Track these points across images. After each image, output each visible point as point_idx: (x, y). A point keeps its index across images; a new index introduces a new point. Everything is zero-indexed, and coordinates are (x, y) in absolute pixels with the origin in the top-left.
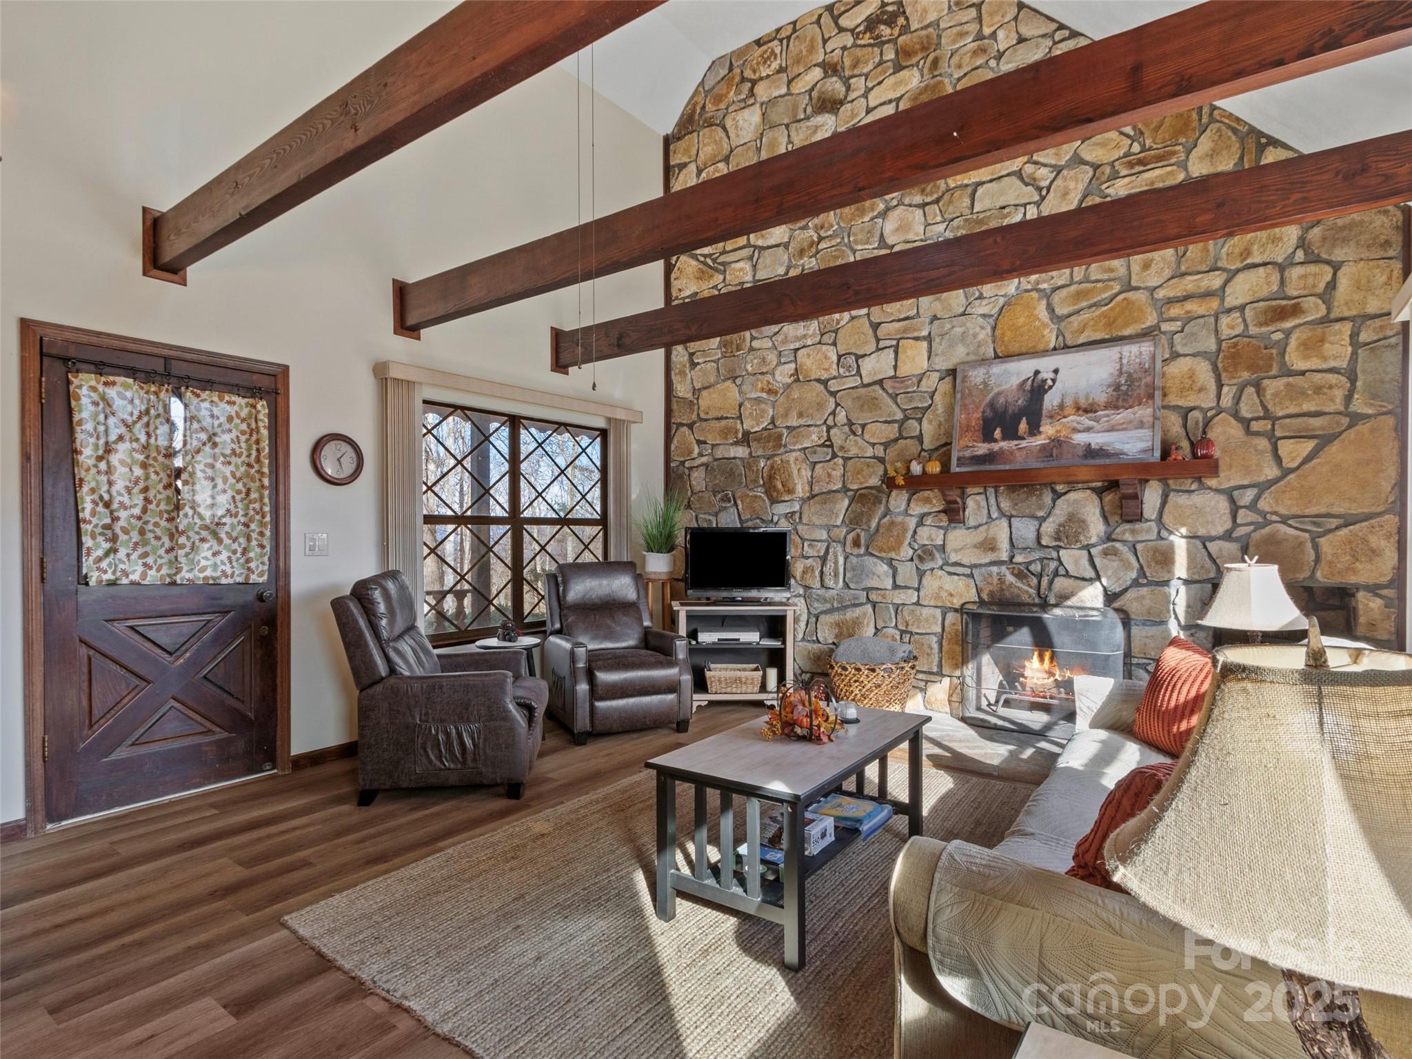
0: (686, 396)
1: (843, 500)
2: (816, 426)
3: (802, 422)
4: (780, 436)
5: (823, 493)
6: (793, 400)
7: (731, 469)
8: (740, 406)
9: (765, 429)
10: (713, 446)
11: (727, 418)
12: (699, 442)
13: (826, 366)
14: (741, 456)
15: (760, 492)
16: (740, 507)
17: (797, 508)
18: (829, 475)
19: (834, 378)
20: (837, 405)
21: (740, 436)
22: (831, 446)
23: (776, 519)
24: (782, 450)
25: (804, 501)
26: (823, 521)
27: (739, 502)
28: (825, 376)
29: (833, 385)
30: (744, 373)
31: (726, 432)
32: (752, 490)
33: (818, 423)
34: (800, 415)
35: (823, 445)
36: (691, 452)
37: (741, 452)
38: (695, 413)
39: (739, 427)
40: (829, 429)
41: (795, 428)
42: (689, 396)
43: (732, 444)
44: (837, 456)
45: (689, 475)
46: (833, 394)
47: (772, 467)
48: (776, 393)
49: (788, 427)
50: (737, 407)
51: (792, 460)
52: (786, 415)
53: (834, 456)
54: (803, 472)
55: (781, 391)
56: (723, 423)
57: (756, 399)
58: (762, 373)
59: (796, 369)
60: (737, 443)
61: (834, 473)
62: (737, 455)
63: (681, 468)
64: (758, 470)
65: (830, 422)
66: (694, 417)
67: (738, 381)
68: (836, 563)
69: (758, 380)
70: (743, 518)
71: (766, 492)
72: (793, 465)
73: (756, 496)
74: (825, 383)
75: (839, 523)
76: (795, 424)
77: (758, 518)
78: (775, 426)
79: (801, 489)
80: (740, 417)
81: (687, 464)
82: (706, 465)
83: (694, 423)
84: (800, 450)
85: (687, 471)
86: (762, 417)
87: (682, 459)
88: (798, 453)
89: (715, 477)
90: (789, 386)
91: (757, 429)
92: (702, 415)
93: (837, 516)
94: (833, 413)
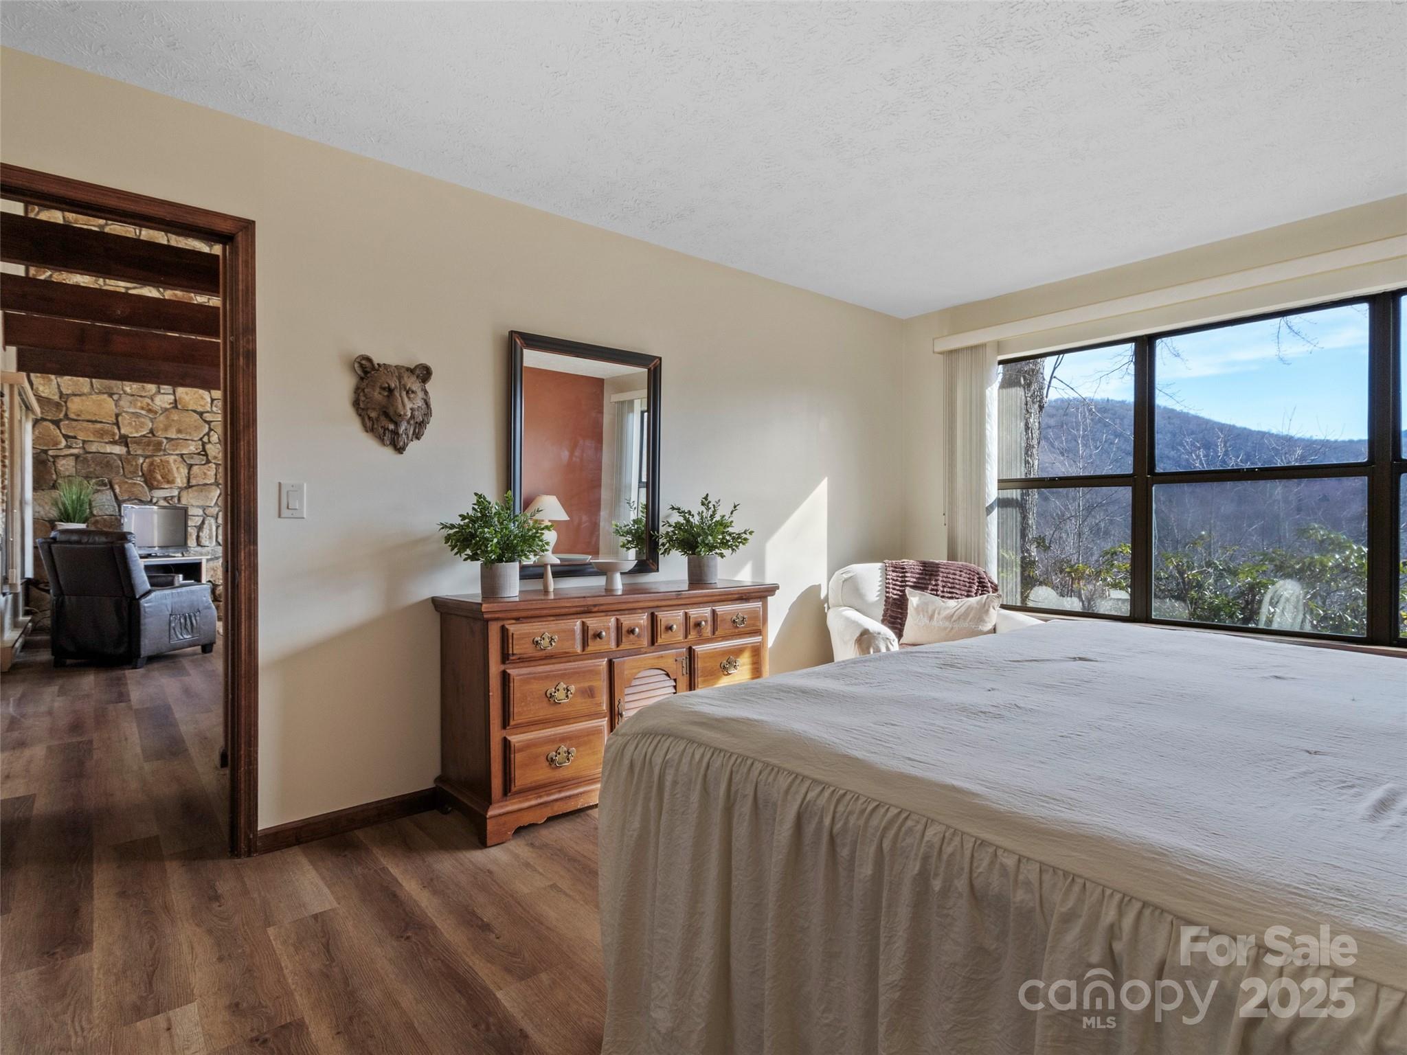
0: (51, 397)
1: (216, 490)
2: (192, 440)
3: (180, 436)
4: (160, 443)
5: (199, 485)
6: (173, 420)
7: (108, 462)
8: (117, 416)
9: (144, 436)
10: (84, 442)
11: (101, 422)
12: (66, 437)
13: (202, 403)
14: (119, 453)
15: (139, 481)
16: (117, 491)
17: (176, 493)
18: (205, 474)
19: (208, 412)
20: (211, 430)
21: (117, 437)
22: (206, 455)
23: (154, 500)
24: (162, 453)
25: (181, 489)
26: (201, 503)
27: (116, 487)
28: (200, 409)
29: (208, 417)
30: (121, 392)
31: (101, 434)
32: (131, 479)
33: (195, 439)
34: (179, 431)
35: (199, 454)
36: (57, 443)
37: (119, 450)
38: (63, 413)
39: (116, 431)
40: (204, 444)
41: (173, 439)
42: (56, 398)
43: (106, 443)
44: (210, 462)
45: (54, 462)
46: (209, 423)
47: (152, 464)
48: (156, 413)
49: (166, 438)
50: (114, 417)
51: (171, 461)
52: (166, 429)
53: (208, 462)
54: (182, 470)
55: (160, 412)
56: (99, 426)
57: (133, 413)
58: (141, 396)
59: (175, 400)
60: (114, 443)
61: (209, 473)
62: (113, 452)
63: (44, 456)
64: (137, 465)
65: (205, 439)
66: (61, 416)
67: (115, 397)
68: (211, 530)
69: (137, 400)
70: (120, 498)
71: (146, 482)
72: (173, 465)
73: (135, 484)
74: (201, 414)
75: (212, 505)
76: (174, 437)
77: (136, 499)
78: (154, 435)
79: (180, 481)
80: (117, 424)
81: (51, 453)
82: (77, 457)
83: (61, 420)
84: (177, 455)
85: (51, 460)
86: (142, 427)
87: (45, 448)
88: (176, 457)
89: (89, 466)
90: (166, 410)
91: (136, 435)
92: (72, 416)
93: (212, 500)
94: (208, 434)
